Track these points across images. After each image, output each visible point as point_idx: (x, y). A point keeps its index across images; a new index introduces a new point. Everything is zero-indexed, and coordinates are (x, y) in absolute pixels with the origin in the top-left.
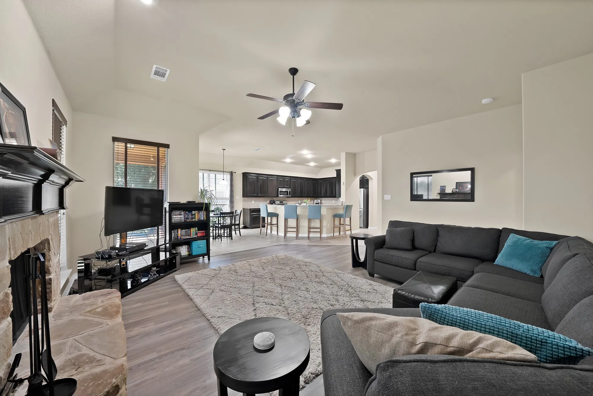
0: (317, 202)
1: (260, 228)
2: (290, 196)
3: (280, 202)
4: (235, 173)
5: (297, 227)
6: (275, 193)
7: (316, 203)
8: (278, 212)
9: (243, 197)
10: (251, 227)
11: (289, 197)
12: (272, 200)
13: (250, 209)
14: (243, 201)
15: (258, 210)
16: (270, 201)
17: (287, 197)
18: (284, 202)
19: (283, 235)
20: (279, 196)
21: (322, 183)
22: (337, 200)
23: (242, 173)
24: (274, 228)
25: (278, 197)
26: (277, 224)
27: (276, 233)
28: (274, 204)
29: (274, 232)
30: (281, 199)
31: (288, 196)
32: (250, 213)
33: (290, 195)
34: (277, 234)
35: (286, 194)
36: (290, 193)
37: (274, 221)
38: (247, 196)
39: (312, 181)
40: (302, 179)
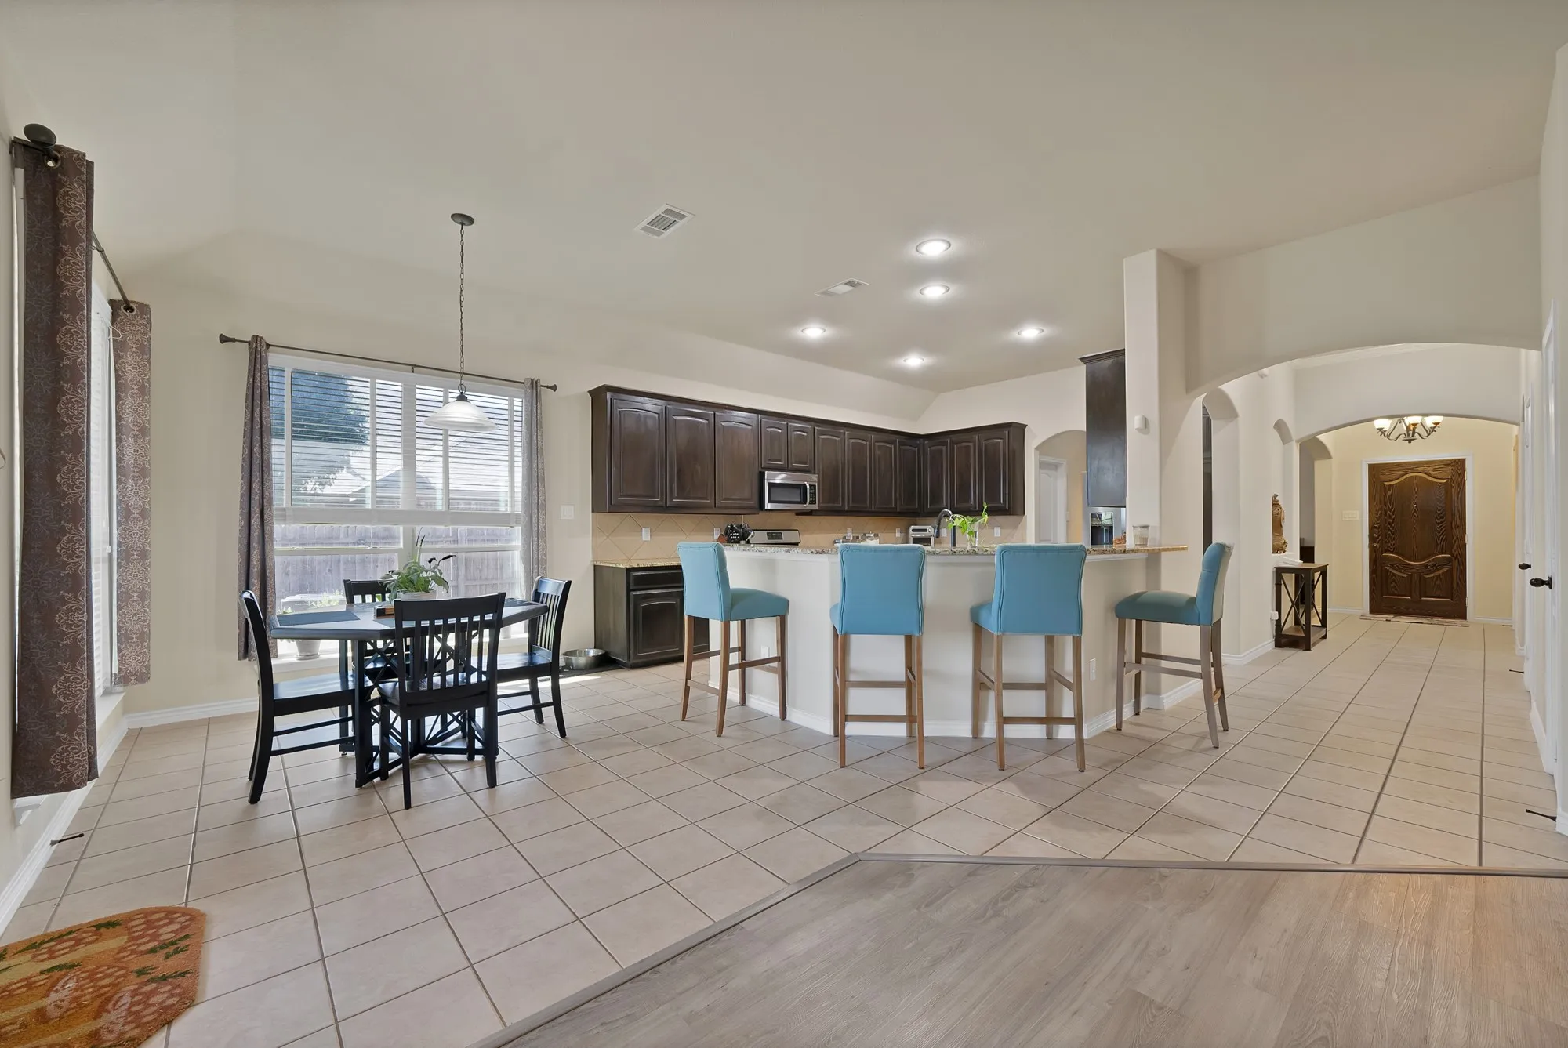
0: (918, 535)
1: (680, 659)
2: (815, 507)
3: (770, 536)
4: (554, 388)
5: (912, 685)
6: (748, 491)
7: (916, 540)
8: (782, 591)
9: (593, 511)
10: (633, 661)
11: (810, 513)
12: (732, 528)
13: (629, 570)
14: (597, 530)
15: (672, 576)
16: (727, 529)
17: (799, 513)
18: (787, 536)
19: (825, 726)
20: (768, 506)
21: (941, 451)
22: (1015, 527)
23: (590, 392)
24: (764, 681)
25: (762, 514)
26: (781, 659)
27: (775, 710)
28: (742, 542)
29: (763, 701)
30: (774, 521)
31: (807, 506)
32: (629, 591)
33: (813, 502)
34: (777, 713)
35: (799, 500)
36: (813, 495)
37: (763, 639)
38: (615, 508)
39: (901, 443)
40: (862, 433)
